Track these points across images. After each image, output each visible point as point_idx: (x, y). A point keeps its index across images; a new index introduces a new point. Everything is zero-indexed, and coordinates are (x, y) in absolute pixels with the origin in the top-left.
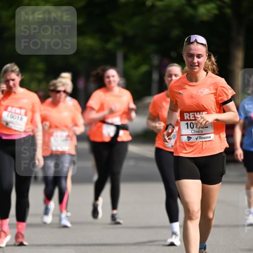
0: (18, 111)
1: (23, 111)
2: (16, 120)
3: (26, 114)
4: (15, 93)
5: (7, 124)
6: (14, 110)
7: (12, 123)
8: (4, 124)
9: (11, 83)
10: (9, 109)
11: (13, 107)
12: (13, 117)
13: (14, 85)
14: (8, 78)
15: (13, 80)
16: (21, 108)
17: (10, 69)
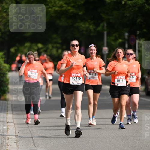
0: (34, 71)
1: (36, 71)
2: (33, 75)
3: (37, 72)
4: (32, 63)
5: (30, 76)
6: (32, 70)
7: (32, 76)
8: (29, 76)
9: (31, 59)
10: (30, 70)
11: (32, 69)
12: (32, 73)
13: (32, 60)
14: (30, 57)
15: (32, 58)
16: (35, 70)
17: (31, 54)
